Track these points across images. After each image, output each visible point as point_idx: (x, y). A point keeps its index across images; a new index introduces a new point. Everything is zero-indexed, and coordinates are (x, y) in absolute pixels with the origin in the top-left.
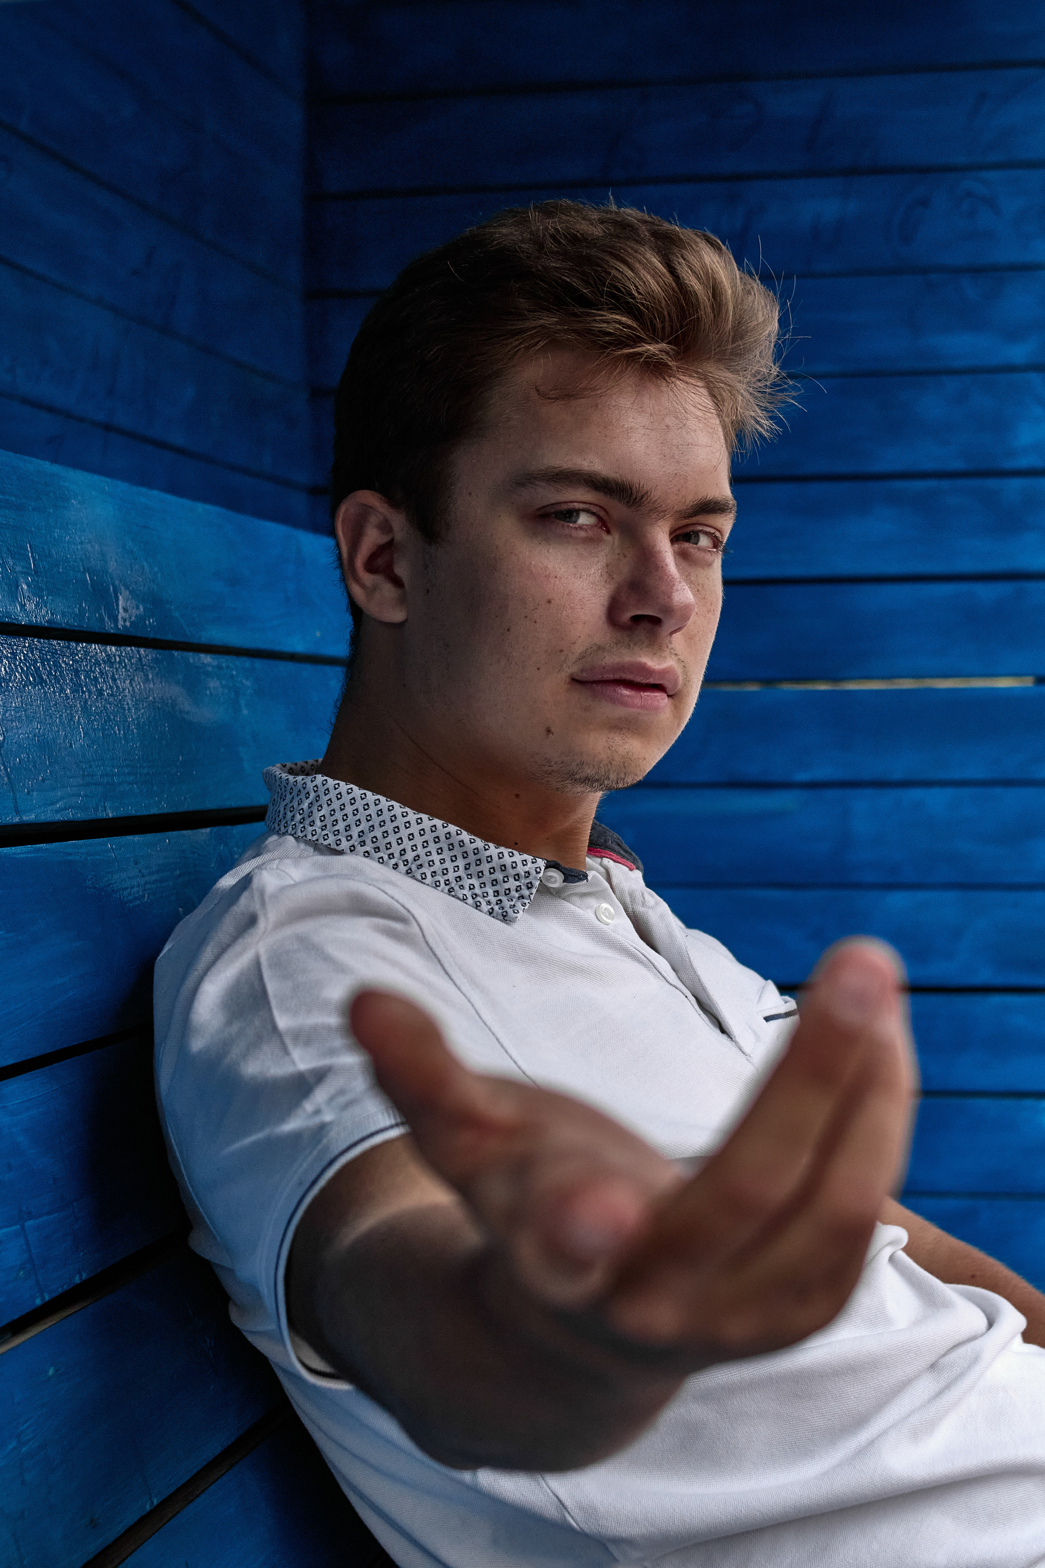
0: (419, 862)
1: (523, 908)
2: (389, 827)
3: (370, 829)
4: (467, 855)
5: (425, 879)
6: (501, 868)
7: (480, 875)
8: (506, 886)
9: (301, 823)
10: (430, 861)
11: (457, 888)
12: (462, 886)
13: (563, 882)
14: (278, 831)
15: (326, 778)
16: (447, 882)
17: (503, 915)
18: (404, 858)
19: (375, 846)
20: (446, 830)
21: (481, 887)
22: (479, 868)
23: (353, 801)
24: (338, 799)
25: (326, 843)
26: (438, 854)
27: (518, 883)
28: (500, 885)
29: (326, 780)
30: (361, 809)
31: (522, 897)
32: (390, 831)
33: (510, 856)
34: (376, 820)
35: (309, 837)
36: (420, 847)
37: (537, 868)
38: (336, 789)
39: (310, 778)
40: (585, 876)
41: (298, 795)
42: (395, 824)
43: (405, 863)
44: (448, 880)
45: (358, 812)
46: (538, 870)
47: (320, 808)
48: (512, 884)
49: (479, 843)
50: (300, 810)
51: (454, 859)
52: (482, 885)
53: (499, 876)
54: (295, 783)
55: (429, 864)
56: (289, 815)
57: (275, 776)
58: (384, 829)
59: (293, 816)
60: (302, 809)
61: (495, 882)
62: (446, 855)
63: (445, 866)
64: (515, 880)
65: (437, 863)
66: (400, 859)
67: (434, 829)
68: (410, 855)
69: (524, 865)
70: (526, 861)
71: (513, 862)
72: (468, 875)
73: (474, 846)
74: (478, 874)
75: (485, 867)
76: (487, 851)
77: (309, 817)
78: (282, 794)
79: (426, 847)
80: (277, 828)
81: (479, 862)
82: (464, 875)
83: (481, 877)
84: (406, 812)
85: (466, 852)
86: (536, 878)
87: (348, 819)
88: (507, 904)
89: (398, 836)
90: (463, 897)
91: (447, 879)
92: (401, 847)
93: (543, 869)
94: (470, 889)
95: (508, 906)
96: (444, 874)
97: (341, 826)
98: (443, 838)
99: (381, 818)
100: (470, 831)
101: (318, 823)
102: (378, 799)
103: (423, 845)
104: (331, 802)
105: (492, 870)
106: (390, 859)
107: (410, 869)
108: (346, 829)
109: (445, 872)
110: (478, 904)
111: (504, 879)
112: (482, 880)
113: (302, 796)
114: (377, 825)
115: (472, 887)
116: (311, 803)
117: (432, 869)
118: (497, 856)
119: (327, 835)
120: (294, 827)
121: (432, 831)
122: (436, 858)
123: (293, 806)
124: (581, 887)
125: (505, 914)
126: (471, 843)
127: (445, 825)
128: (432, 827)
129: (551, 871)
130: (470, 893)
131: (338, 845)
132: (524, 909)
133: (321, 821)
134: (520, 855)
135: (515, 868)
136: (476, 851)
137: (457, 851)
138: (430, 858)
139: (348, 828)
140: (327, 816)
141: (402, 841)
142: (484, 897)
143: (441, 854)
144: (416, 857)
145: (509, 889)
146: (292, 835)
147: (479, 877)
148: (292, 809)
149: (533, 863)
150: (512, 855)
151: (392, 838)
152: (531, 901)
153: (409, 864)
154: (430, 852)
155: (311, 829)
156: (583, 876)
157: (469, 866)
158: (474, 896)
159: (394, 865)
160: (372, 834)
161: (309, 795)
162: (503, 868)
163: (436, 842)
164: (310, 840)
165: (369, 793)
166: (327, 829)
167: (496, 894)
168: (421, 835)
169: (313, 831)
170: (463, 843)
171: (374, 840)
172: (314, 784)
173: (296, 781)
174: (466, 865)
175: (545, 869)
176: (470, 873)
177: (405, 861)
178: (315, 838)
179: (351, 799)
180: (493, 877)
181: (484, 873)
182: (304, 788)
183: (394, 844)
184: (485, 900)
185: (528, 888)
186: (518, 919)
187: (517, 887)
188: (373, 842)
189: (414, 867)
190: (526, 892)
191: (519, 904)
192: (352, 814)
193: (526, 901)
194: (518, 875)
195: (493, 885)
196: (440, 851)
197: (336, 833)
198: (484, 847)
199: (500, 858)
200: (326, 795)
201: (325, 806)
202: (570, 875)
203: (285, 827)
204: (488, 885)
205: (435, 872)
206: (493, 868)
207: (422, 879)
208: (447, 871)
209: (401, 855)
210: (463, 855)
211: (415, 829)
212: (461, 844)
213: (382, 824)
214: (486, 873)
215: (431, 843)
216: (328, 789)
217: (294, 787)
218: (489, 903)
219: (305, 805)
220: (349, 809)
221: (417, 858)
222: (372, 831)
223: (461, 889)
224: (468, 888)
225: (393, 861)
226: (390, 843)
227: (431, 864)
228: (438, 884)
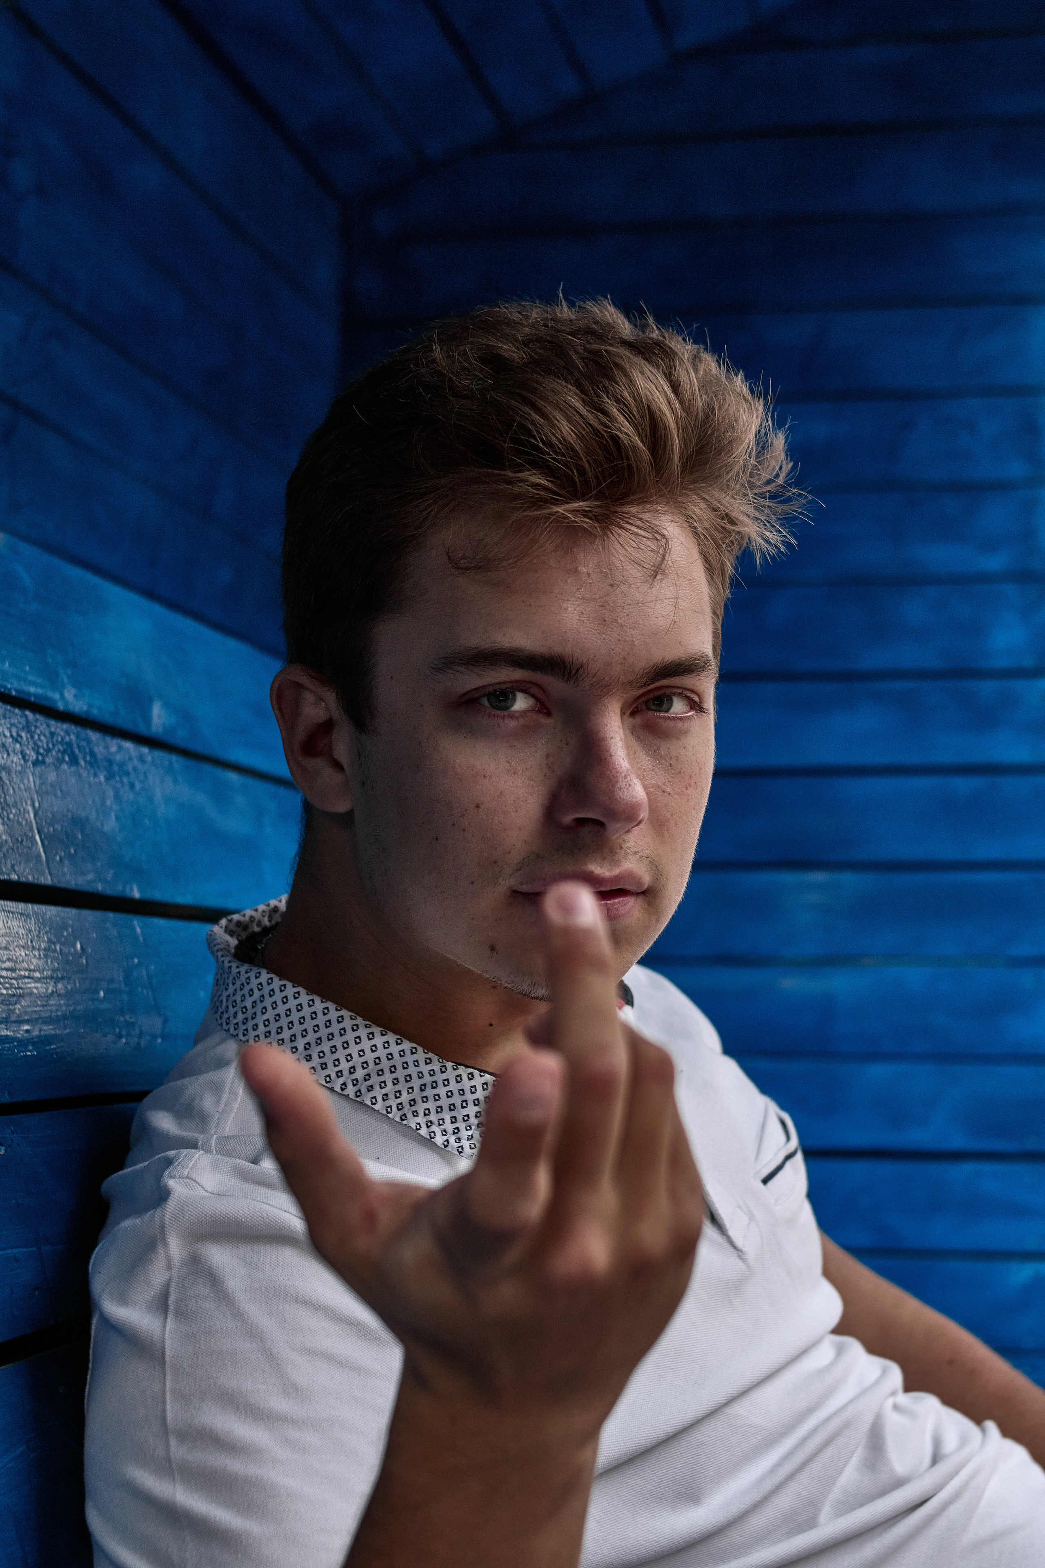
0: (369, 1083)
2: (338, 1041)
4: (423, 1075)
5: (375, 1104)
7: (437, 1096)
8: (465, 1112)
9: (243, 1023)
10: (382, 1081)
12: (416, 1111)
16: (400, 1107)
18: (354, 1076)
19: (322, 1062)
21: (437, 1112)
22: (436, 1091)
23: (299, 1008)
27: (477, 1109)
28: (459, 1110)
29: (272, 979)
30: (308, 1018)
32: (339, 1046)
34: (322, 1034)
36: (371, 1065)
39: (254, 972)
41: (241, 989)
42: (344, 1038)
43: (355, 1082)
44: (401, 1104)
45: (304, 1020)
47: (264, 1010)
48: (472, 1108)
51: (408, 1079)
52: (439, 1110)
53: (457, 1100)
54: (238, 975)
55: (380, 1085)
56: (232, 1009)
58: (332, 1043)
59: (236, 1013)
60: (245, 1007)
61: (452, 1107)
62: (400, 1073)
63: (398, 1087)
64: (475, 1105)
65: (390, 1084)
66: (349, 1078)
67: (386, 1045)
68: (360, 1074)
69: (484, 1089)
70: (487, 1083)
71: (472, 1087)
75: (442, 1090)
76: (444, 1074)
77: (253, 1018)
79: (378, 1065)
81: (434, 1084)
83: (437, 1100)
85: (421, 1072)
87: (294, 1028)
88: (464, 1134)
90: (416, 1126)
91: (400, 1102)
92: (351, 1064)
94: (425, 1115)
95: (466, 1137)
96: (396, 1097)
101: (262, 1029)
102: (327, 1008)
103: (375, 1062)
104: (276, 1005)
105: (449, 1094)
106: (338, 1077)
107: (360, 1090)
108: (291, 1039)
109: (398, 1094)
110: (433, 1134)
111: (462, 1104)
112: (438, 1104)
113: (246, 992)
114: (324, 1038)
115: (427, 1112)
116: (255, 1002)
117: (384, 1091)
118: (455, 1080)
120: (236, 1026)
121: (385, 1048)
122: (388, 1078)
123: (238, 1000)
125: (460, 1149)
126: (427, 1062)
127: (399, 1041)
128: (385, 1042)
130: (425, 1120)
133: (265, 1026)
135: (475, 1092)
136: (432, 1073)
137: (412, 1069)
138: (382, 1078)
140: (272, 1020)
141: (352, 1057)
142: (440, 1124)
143: (394, 1073)
144: (366, 1075)
145: (468, 1116)
146: (235, 1034)
148: (234, 1004)
150: (471, 1077)
151: (341, 1054)
153: (359, 1085)
154: (382, 1071)
157: (425, 1088)
158: (429, 1124)
159: (342, 1085)
160: (319, 1048)
161: (253, 992)
162: (462, 1092)
163: (388, 1059)
165: (317, 1000)
166: (271, 1036)
167: (454, 1119)
168: (372, 1052)
170: (418, 1063)
171: (321, 1055)
172: (259, 980)
173: (239, 972)
174: (422, 1085)
176: (425, 1096)
177: (354, 1080)
179: (298, 1005)
180: (451, 1101)
181: (441, 1096)
182: (248, 984)
183: (343, 1061)
184: (440, 1129)
187: (477, 1112)
188: (320, 1057)
189: (364, 1089)
195: (450, 1110)
196: (392, 1069)
199: (458, 1081)
200: (271, 996)
201: (269, 1008)
204: (446, 1109)
205: (386, 1095)
206: (451, 1091)
207: (373, 1104)
208: (401, 1094)
209: (351, 1073)
210: (418, 1075)
211: (366, 1044)
212: (416, 1064)
213: (330, 1037)
214: (443, 1096)
215: (383, 1060)
216: (273, 990)
218: (445, 1132)
219: (248, 1003)
220: (295, 1016)
221: (367, 1077)
222: (319, 1044)
223: (414, 1116)
224: (423, 1114)
225: (341, 1080)
226: (338, 1060)
227: (383, 1085)
228: (389, 1110)
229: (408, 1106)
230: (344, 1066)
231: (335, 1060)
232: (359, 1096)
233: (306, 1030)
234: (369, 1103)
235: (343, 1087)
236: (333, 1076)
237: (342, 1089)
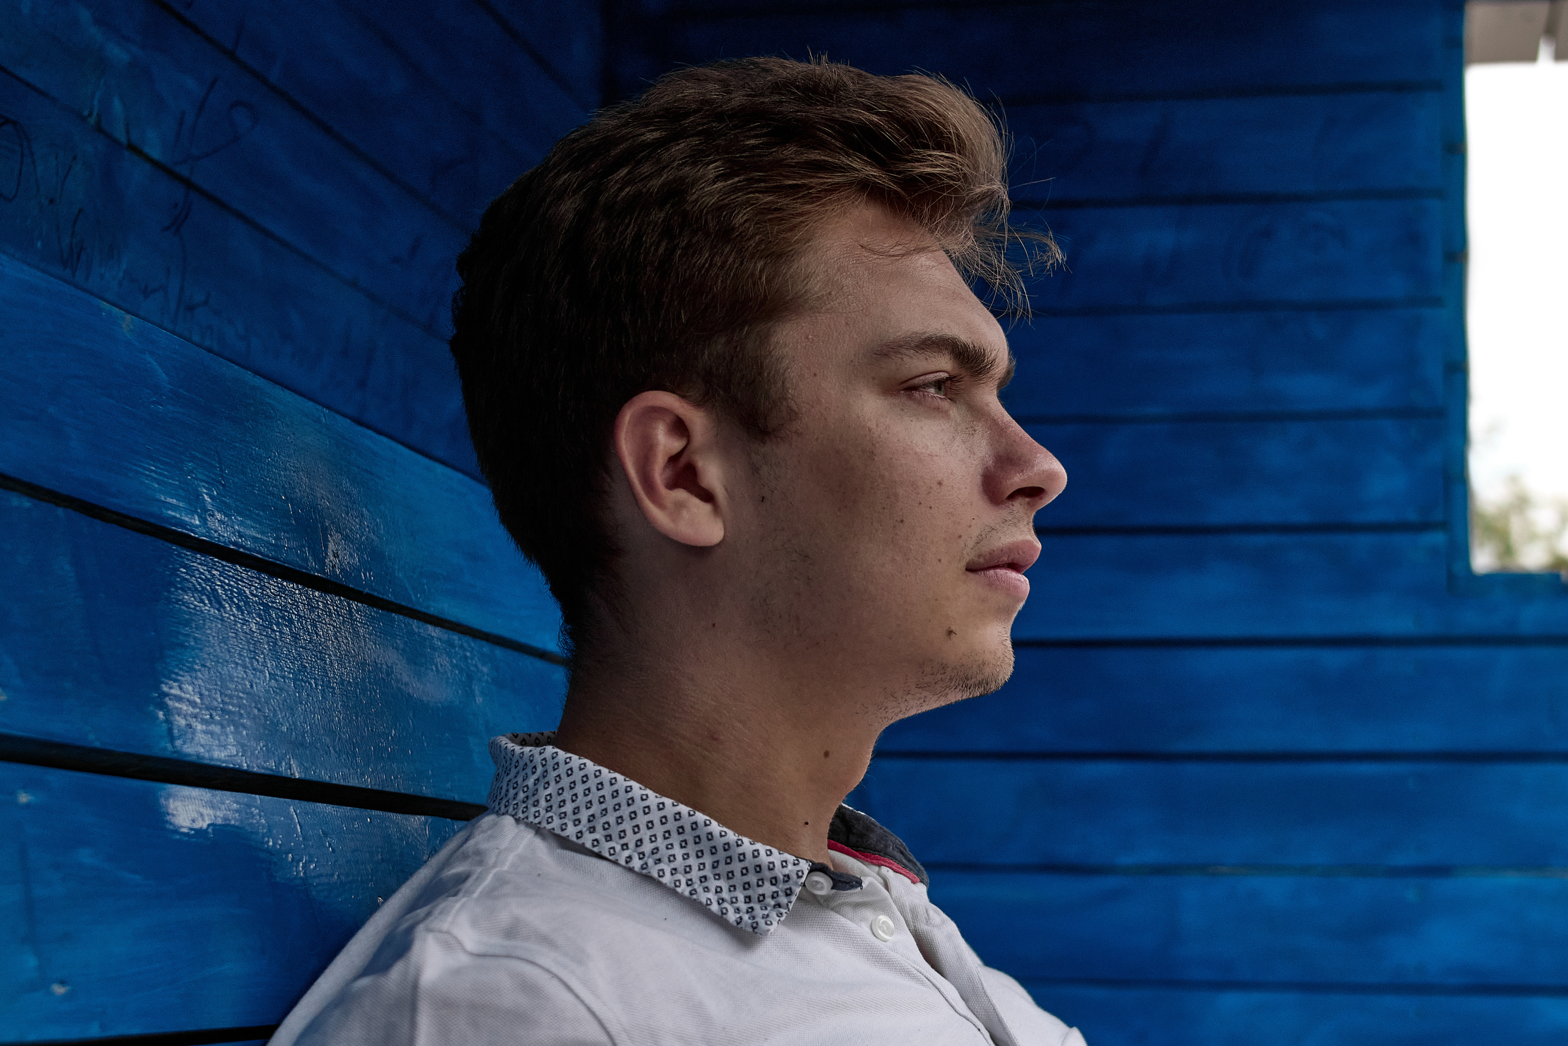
0: (657, 856)
1: (778, 918)
2: (625, 811)
3: (602, 813)
4: (716, 850)
5: (662, 876)
6: (755, 869)
7: (730, 875)
8: (761, 891)
9: (524, 802)
10: (671, 856)
11: (700, 890)
12: (707, 888)
13: (832, 888)
14: (497, 811)
15: (556, 750)
16: (690, 883)
17: (752, 926)
18: (641, 849)
19: (607, 834)
20: (693, 819)
21: (730, 891)
22: (729, 868)
23: (585, 779)
24: (568, 775)
25: (549, 827)
26: (682, 847)
27: (774, 889)
28: (753, 890)
29: (556, 753)
30: (594, 789)
31: (779, 905)
32: (626, 817)
33: (768, 855)
34: (610, 803)
35: (531, 819)
36: (660, 838)
37: (798, 871)
38: (566, 763)
39: (539, 749)
40: (859, 883)
41: (524, 769)
42: (632, 809)
43: (641, 856)
44: (691, 880)
45: (589, 791)
46: (800, 874)
47: (546, 786)
48: (768, 889)
49: (732, 836)
50: (524, 787)
51: (700, 854)
52: (732, 889)
53: (752, 878)
54: (521, 755)
55: (669, 858)
56: (512, 792)
57: (500, 746)
58: (618, 814)
59: (516, 794)
60: (527, 786)
61: (747, 886)
62: (691, 849)
63: (688, 862)
64: (772, 884)
65: (679, 858)
66: (635, 851)
67: (678, 817)
68: (647, 847)
69: (783, 867)
70: (786, 862)
71: (770, 863)
72: (716, 875)
73: (724, 840)
74: (728, 875)
75: (737, 867)
76: (740, 848)
77: (534, 795)
78: (507, 768)
79: (668, 838)
80: (497, 809)
81: (729, 860)
82: (710, 875)
83: (731, 878)
84: (647, 795)
85: (714, 847)
86: (796, 884)
87: (578, 800)
88: (759, 912)
89: (634, 823)
90: (707, 902)
91: (689, 878)
92: (638, 836)
93: (806, 872)
94: (717, 892)
95: (761, 915)
96: (686, 872)
97: (569, 808)
98: (688, 828)
99: (616, 801)
100: (721, 822)
101: (543, 803)
102: (615, 778)
103: (664, 836)
104: (560, 778)
105: (744, 871)
106: (623, 850)
107: (646, 864)
108: (574, 812)
109: (688, 870)
110: (724, 911)
111: (758, 883)
112: (731, 882)
113: (529, 771)
114: (610, 809)
115: (719, 890)
116: (538, 780)
117: (673, 865)
118: (751, 854)
119: (552, 817)
120: (515, 806)
121: (676, 820)
122: (678, 852)
123: (516, 782)
124: (853, 895)
125: (755, 925)
126: (721, 836)
127: (692, 813)
128: (676, 814)
129: (819, 876)
130: (716, 898)
131: (563, 830)
132: (779, 920)
133: (547, 801)
134: (780, 854)
135: (772, 869)
136: (727, 847)
137: (705, 845)
138: (671, 852)
139: (576, 811)
140: (554, 795)
141: (639, 829)
142: (732, 902)
143: (685, 847)
144: (654, 849)
145: (763, 895)
146: (513, 816)
147: (729, 878)
148: (515, 785)
149: (794, 864)
150: (769, 853)
151: (627, 826)
152: (789, 911)
153: (646, 859)
154: (672, 845)
155: (533, 810)
156: (857, 882)
157: (718, 864)
158: (721, 901)
159: (627, 857)
160: (604, 819)
161: (536, 770)
162: (758, 869)
163: (679, 833)
164: (532, 822)
165: (605, 770)
166: (553, 811)
167: (747, 900)
168: (663, 824)
169: (536, 812)
170: (712, 836)
171: (606, 826)
172: (543, 756)
173: (523, 753)
174: (715, 862)
175: (810, 872)
176: (717, 872)
177: (640, 853)
178: (537, 821)
179: (583, 777)
180: (746, 879)
181: (735, 874)
182: (531, 761)
183: (629, 832)
184: (733, 907)
185: (787, 895)
186: (770, 932)
187: (774, 892)
188: (605, 829)
189: (650, 862)
190: (783, 900)
191: (774, 914)
192: (582, 794)
193: (783, 911)
194: (775, 878)
195: (745, 889)
196: (683, 844)
197: (563, 815)
198: (737, 842)
199: (754, 857)
200: (554, 769)
201: (552, 783)
202: (840, 881)
203: (506, 806)
204: (739, 888)
205: (675, 869)
206: (746, 868)
207: (660, 876)
208: (691, 869)
209: (637, 846)
210: (711, 851)
211: (655, 816)
212: (710, 837)
213: (617, 807)
214: (738, 874)
215: (674, 834)
216: (557, 764)
217: (520, 760)
218: (738, 910)
219: (531, 782)
220: (580, 789)
221: (655, 851)
222: (605, 815)
223: (705, 891)
224: (714, 891)
225: (626, 853)
226: (624, 831)
227: (672, 858)
228: (678, 884)
229: (699, 882)
230: (631, 839)
231: (621, 831)
232: (645, 869)
233: (590, 802)
234: (655, 875)
235: (628, 860)
236: (618, 848)
237: (627, 862)
